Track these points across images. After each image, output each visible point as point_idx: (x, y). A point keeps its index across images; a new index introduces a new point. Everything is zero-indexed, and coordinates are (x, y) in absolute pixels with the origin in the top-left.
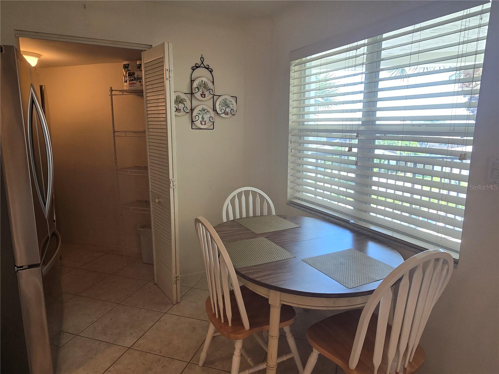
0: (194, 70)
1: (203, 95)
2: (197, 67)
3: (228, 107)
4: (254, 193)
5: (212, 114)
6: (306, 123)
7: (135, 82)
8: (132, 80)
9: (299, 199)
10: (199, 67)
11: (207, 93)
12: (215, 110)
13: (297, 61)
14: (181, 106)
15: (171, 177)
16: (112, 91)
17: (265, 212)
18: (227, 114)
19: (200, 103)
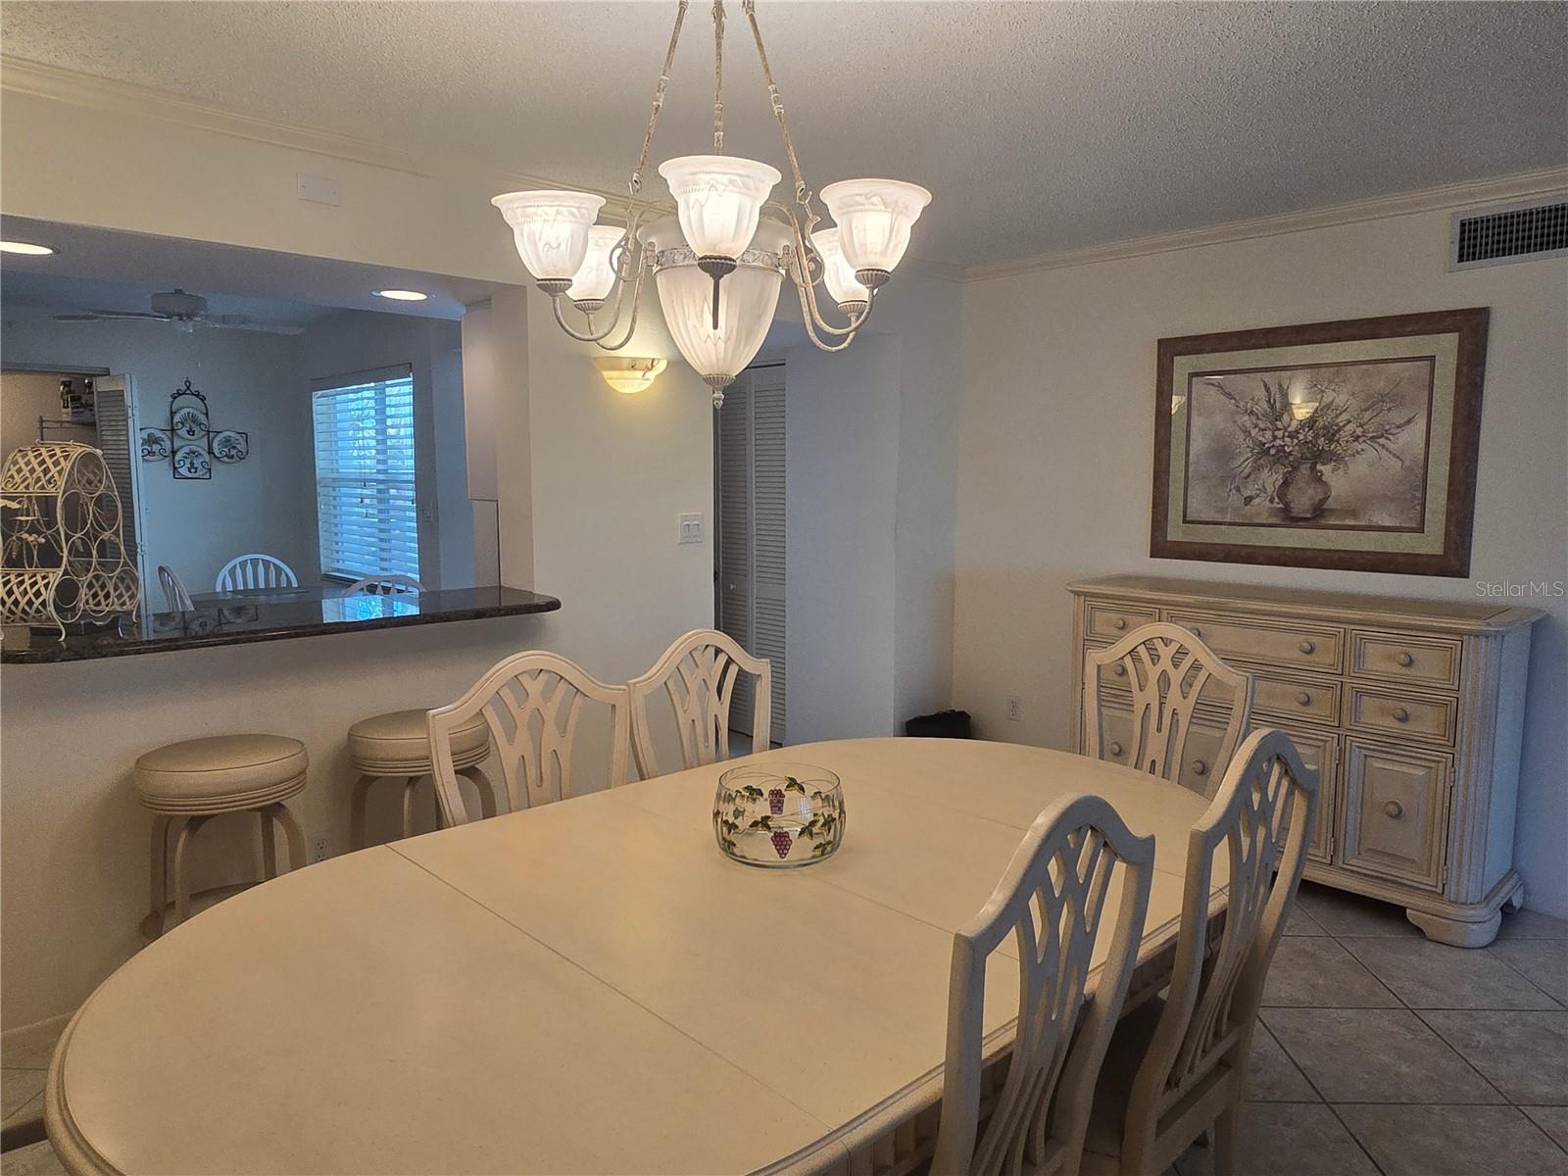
0: (175, 398)
1: (191, 432)
2: (180, 395)
3: (234, 448)
4: (266, 563)
5: (207, 457)
6: (341, 470)
7: (81, 410)
8: (78, 407)
9: (338, 570)
10: (184, 394)
11: (196, 429)
12: (210, 452)
13: (320, 393)
14: (156, 447)
15: (138, 540)
16: (42, 421)
17: (284, 584)
18: (232, 457)
19: (187, 442)
